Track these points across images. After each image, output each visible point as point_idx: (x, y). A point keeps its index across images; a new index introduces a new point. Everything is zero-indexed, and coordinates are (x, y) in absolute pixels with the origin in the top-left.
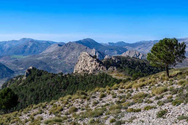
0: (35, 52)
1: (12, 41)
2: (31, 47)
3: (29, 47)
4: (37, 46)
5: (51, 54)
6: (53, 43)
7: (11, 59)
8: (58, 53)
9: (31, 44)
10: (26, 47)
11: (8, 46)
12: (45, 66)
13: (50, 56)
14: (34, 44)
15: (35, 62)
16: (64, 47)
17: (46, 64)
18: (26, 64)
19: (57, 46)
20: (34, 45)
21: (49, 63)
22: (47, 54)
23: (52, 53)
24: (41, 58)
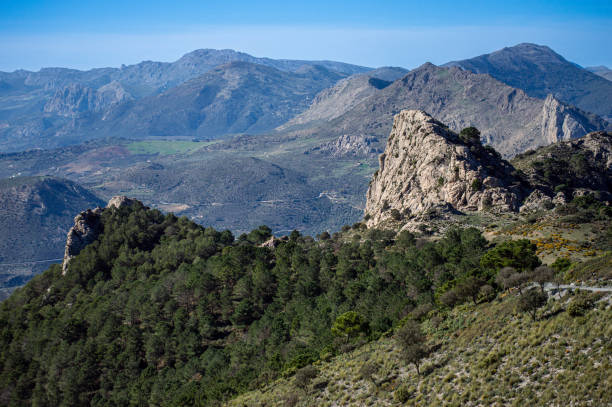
0: (253, 119)
1: (141, 65)
2: (237, 95)
3: (224, 93)
4: (266, 92)
5: (330, 129)
6: (348, 71)
7: (131, 160)
8: (367, 120)
9: (234, 79)
10: (207, 93)
11: (120, 94)
12: (296, 190)
13: (328, 140)
14: (251, 77)
15: (245, 170)
16: (399, 90)
17: (302, 179)
18: (203, 183)
19: (367, 86)
20: (250, 83)
21: (323, 177)
22: (311, 131)
23: (338, 121)
24: (279, 151)
